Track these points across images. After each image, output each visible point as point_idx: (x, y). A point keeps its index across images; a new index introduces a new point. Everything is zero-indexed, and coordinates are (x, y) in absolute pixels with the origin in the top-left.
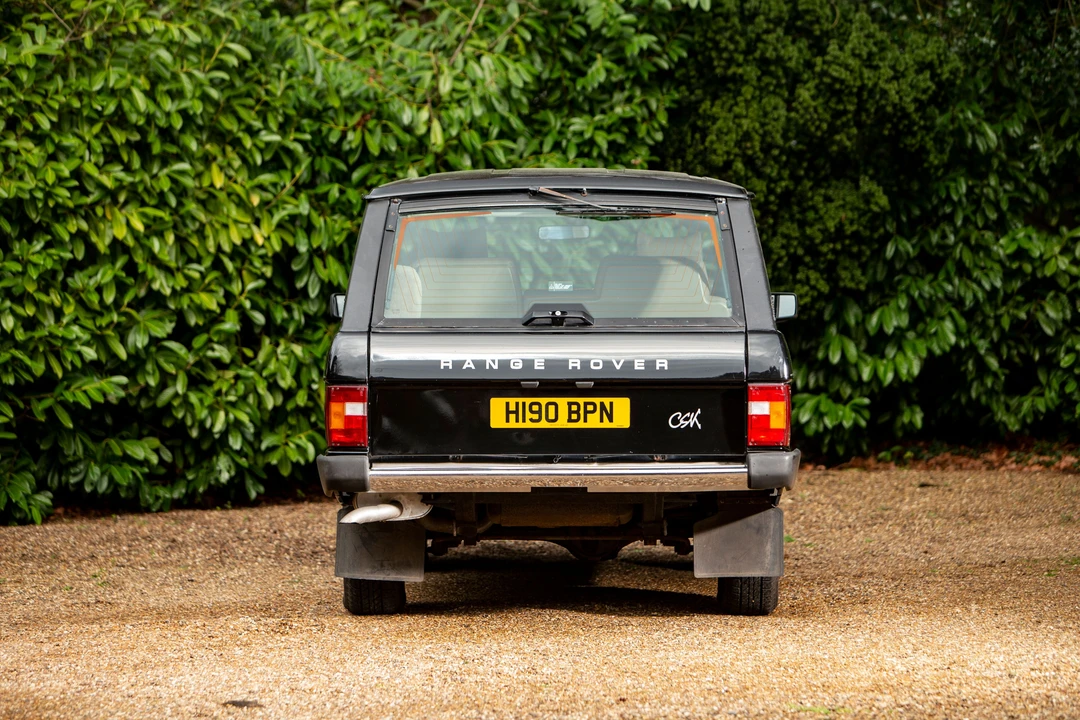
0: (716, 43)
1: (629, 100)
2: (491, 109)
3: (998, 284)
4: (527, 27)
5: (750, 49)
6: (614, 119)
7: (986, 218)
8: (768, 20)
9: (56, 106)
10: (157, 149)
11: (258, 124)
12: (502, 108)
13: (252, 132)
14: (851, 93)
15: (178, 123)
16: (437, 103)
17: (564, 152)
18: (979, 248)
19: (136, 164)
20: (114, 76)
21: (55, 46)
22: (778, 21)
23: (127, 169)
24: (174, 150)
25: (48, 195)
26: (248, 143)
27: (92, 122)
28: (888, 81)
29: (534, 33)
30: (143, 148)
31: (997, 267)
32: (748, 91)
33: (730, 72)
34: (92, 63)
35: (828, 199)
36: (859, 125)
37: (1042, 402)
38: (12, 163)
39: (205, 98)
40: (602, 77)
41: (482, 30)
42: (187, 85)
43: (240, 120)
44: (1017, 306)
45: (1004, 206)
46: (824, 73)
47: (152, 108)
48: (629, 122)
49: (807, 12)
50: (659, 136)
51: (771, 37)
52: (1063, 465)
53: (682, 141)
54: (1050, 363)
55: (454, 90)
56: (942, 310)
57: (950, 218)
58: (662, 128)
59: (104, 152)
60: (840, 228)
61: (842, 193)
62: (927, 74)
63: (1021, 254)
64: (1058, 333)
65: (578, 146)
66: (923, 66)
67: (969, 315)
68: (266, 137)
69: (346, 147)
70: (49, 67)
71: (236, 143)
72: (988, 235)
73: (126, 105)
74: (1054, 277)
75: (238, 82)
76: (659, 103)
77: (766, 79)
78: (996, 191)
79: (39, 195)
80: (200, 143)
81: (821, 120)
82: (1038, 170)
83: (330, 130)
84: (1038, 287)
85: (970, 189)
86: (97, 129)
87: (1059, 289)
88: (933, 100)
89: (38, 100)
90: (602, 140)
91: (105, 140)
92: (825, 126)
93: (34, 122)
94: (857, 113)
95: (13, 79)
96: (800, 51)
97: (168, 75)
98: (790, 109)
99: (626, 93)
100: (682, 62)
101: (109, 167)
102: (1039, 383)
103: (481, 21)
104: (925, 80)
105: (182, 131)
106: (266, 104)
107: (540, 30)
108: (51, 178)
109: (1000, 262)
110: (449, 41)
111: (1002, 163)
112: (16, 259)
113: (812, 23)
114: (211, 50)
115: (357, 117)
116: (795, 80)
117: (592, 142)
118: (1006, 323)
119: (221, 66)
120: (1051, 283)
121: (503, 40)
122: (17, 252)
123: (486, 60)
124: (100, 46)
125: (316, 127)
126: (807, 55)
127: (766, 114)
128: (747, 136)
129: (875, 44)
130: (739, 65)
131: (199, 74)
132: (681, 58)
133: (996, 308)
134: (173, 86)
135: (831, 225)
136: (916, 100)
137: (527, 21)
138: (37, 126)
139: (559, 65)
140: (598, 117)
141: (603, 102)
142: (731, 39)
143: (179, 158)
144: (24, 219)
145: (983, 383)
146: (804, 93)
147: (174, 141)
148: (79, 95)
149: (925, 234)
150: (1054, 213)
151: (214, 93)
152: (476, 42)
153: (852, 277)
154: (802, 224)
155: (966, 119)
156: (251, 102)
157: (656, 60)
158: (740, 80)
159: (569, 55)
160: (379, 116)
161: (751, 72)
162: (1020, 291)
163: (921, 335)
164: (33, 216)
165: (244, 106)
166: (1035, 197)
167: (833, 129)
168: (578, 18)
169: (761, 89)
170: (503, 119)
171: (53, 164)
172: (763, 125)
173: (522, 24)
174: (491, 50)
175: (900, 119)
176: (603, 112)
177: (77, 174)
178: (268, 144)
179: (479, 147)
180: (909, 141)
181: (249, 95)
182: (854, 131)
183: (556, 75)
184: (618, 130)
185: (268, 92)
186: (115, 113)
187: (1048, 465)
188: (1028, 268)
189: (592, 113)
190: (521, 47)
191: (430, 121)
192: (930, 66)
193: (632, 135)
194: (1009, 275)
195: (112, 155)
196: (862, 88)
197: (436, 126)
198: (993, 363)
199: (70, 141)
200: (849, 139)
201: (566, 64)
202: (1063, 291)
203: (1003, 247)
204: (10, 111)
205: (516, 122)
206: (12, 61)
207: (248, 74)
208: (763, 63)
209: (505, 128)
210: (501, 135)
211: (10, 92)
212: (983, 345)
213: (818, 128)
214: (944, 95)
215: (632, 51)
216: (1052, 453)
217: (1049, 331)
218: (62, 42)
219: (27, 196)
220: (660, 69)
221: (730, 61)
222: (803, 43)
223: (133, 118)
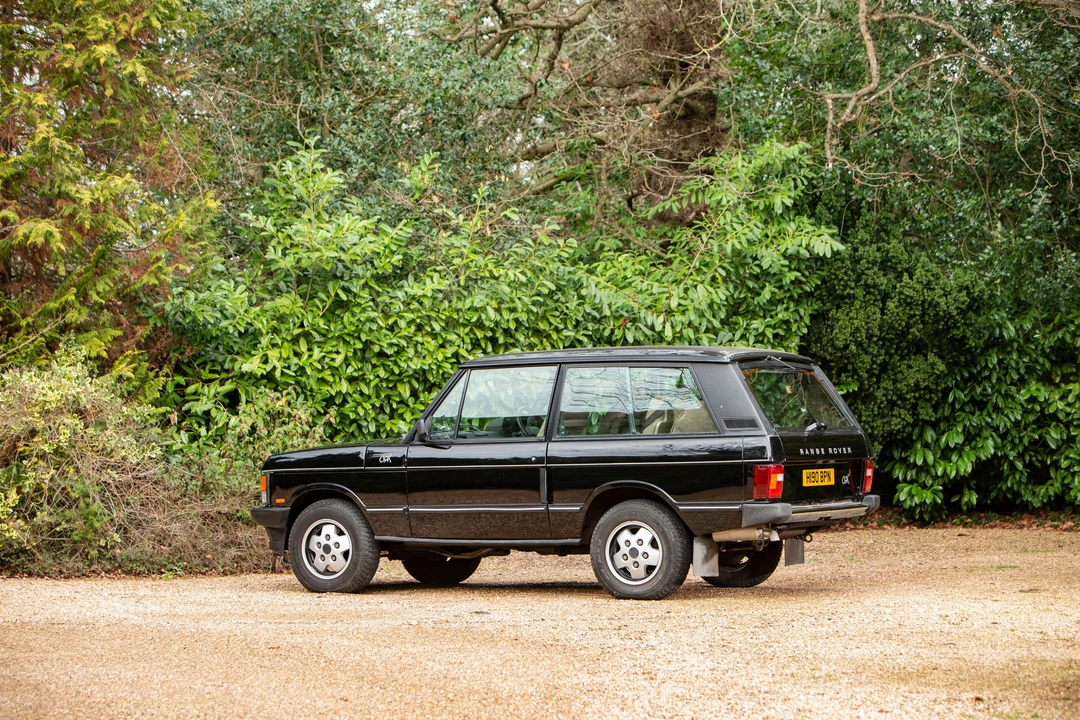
0: (837, 276)
1: (787, 309)
2: (702, 315)
3: (1019, 418)
4: (724, 268)
5: (858, 280)
6: (777, 320)
7: (1012, 379)
8: (868, 262)
9: (444, 318)
10: (501, 340)
11: (561, 326)
12: (708, 315)
13: (557, 330)
14: (917, 304)
15: (513, 326)
16: (669, 312)
17: (748, 341)
18: (1007, 396)
19: (490, 349)
20: (478, 300)
21: (444, 285)
22: (874, 263)
23: (485, 352)
24: (512, 341)
25: (439, 367)
26: (555, 336)
27: (465, 326)
28: (940, 297)
29: (728, 272)
30: (493, 340)
31: (1019, 407)
32: (857, 304)
33: (846, 293)
34: (465, 293)
35: (910, 367)
36: (924, 323)
37: (1053, 488)
38: (419, 350)
39: (529, 312)
40: (768, 296)
41: (698, 271)
42: (518, 304)
43: (551, 324)
44: (1033, 431)
45: (1022, 371)
46: (901, 293)
47: (498, 318)
48: (786, 322)
49: (893, 257)
50: (805, 331)
51: (870, 272)
52: (1065, 527)
53: (820, 333)
54: (1056, 465)
55: (680, 305)
56: (986, 433)
57: (988, 378)
58: (808, 327)
59: (472, 343)
60: (917, 385)
61: (917, 362)
62: (964, 292)
63: (1033, 400)
64: (1059, 448)
65: (755, 336)
66: (961, 288)
67: (1003, 437)
68: (566, 333)
69: (614, 338)
70: (440, 296)
71: (548, 336)
72: (1013, 388)
73: (484, 317)
74: (1055, 414)
75: (549, 302)
76: (806, 311)
77: (868, 297)
78: (1017, 363)
79: (434, 367)
80: (527, 337)
81: (902, 320)
82: (1043, 349)
83: (604, 329)
84: (1045, 420)
85: (1000, 362)
86: (467, 330)
87: (1059, 421)
88: (970, 307)
89: (434, 315)
90: (769, 333)
91: (472, 336)
92: (904, 324)
93: (431, 326)
94: (922, 316)
95: (421, 304)
96: (889, 280)
97: (508, 299)
98: (883, 314)
99: (785, 306)
100: (817, 287)
101: (474, 351)
102: (1051, 478)
103: (697, 265)
104: (963, 296)
105: (516, 330)
106: (565, 314)
107: (732, 270)
108: (440, 358)
109: (1021, 404)
110: (680, 276)
111: (1019, 345)
112: (422, 403)
113: (896, 264)
114: (533, 284)
115: (622, 320)
116: (886, 297)
117: (763, 334)
118: (1026, 441)
119: (539, 294)
120: (1054, 416)
121: (709, 276)
122: (422, 399)
123: (700, 287)
124: (470, 283)
125: (597, 327)
126: (894, 282)
127: (869, 317)
128: (857, 330)
129: (932, 275)
130: (852, 289)
131: (526, 299)
132: (816, 285)
133: (1019, 432)
134: (511, 305)
135: (912, 382)
136: (957, 308)
137: (724, 265)
138: (433, 329)
139: (744, 290)
140: (768, 319)
141: (772, 311)
142: (845, 273)
143: (514, 345)
144: (426, 380)
145: (1015, 478)
146: (891, 305)
147: (512, 336)
148: (458, 311)
149: (973, 389)
150: (1057, 375)
151: (535, 309)
152: (694, 277)
153: (926, 413)
154: (895, 382)
155: (995, 320)
156: (557, 313)
157: (803, 286)
158: (852, 297)
159: (751, 284)
160: (634, 321)
161: (860, 292)
162: (1034, 422)
163: (974, 448)
164: (431, 379)
165: (554, 316)
166: (1043, 365)
167: (908, 326)
168: (757, 262)
169: (865, 302)
170: (709, 321)
171: (442, 350)
172: (867, 323)
173: (721, 266)
174: (702, 282)
175: (949, 319)
176: (772, 317)
177: (456, 355)
178: (566, 337)
179: (693, 337)
180: (955, 332)
181: (556, 310)
182: (921, 326)
183: (742, 296)
184: (780, 327)
185: (567, 308)
186: (478, 319)
187: (1056, 527)
188: (1038, 408)
189: (765, 317)
190: (720, 280)
191: (664, 322)
192: (967, 288)
193: (788, 330)
194: (1026, 412)
195: (476, 344)
196: (924, 301)
197: (668, 325)
198: (1020, 465)
199: (452, 337)
200: (919, 331)
201: (749, 289)
202: (1061, 422)
203: (1023, 396)
204: (418, 321)
205: (716, 323)
206: (420, 293)
207: (556, 297)
208: (867, 286)
209: (710, 326)
210: (707, 331)
211: (419, 311)
212: (1012, 455)
213: (900, 325)
214: (976, 305)
215: (786, 281)
216: (1060, 520)
217: (1053, 447)
218: (448, 282)
219: (427, 368)
220: (806, 292)
221: (846, 286)
222: (892, 276)
223: (487, 323)
